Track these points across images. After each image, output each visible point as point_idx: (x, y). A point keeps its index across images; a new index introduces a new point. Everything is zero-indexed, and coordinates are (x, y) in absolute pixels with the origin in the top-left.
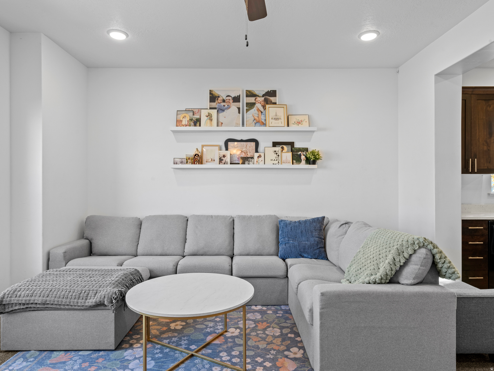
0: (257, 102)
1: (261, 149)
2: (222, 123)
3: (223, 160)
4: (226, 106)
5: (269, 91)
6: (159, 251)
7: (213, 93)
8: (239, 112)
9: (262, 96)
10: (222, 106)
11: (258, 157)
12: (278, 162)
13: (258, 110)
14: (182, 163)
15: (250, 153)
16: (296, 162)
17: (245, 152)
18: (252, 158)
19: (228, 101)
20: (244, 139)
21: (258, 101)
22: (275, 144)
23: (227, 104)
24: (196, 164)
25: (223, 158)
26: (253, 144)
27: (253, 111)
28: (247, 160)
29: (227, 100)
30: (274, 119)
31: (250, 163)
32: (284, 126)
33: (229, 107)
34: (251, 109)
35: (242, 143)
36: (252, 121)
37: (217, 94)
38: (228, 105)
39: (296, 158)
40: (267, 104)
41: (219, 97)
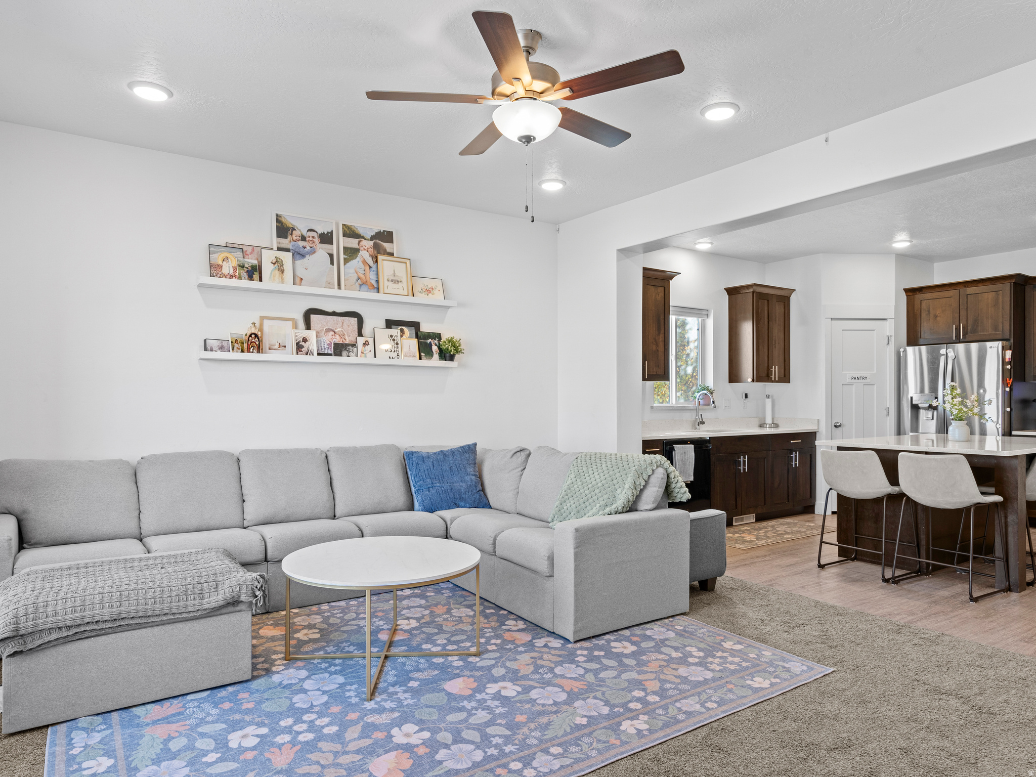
0: (362, 248)
1: (367, 330)
2: (302, 279)
3: (303, 347)
4: (308, 248)
5: (380, 231)
6: (194, 523)
7: (283, 220)
8: (332, 263)
9: (369, 238)
10: (301, 246)
11: (365, 344)
12: (398, 355)
13: (364, 262)
14: (222, 348)
15: (350, 337)
16: (425, 355)
17: (340, 334)
18: (354, 345)
19: (311, 239)
20: (339, 310)
21: (364, 247)
22: (390, 324)
23: (310, 245)
24: (252, 352)
25: (303, 344)
26: (354, 321)
27: (356, 263)
28: (346, 349)
29: (309, 237)
30: (392, 281)
31: (351, 354)
32: (406, 294)
33: (313, 252)
34: (352, 259)
35: (335, 318)
36: (355, 281)
37: (290, 223)
38: (311, 247)
39: (424, 350)
40: (379, 253)
41: (294, 229)
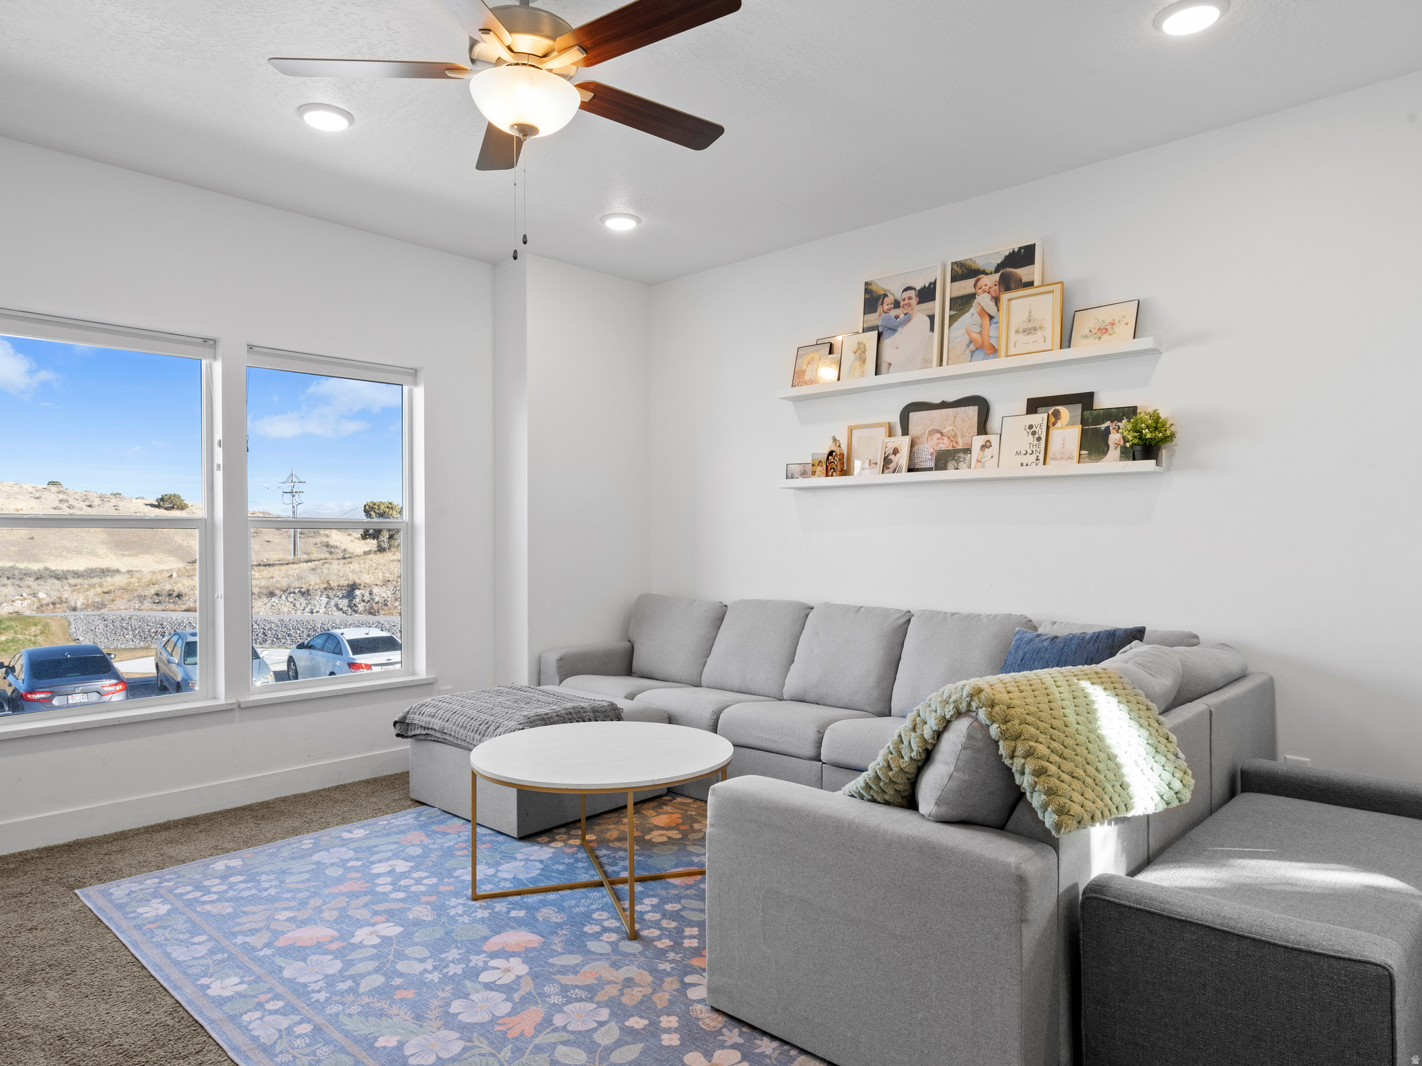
0: (980, 291)
1: (994, 422)
2: (890, 364)
3: (891, 461)
4: (902, 316)
5: (1014, 251)
7: (873, 288)
8: (932, 329)
9: (993, 269)
10: (893, 317)
11: (984, 447)
12: (1037, 459)
13: (983, 312)
14: (804, 474)
15: (965, 439)
16: (1090, 454)
17: (950, 435)
18: (968, 451)
19: (906, 302)
20: (949, 398)
21: (984, 287)
22: (1034, 405)
23: (905, 312)
24: (832, 476)
25: (892, 457)
26: (972, 411)
27: (970, 318)
28: (953, 459)
29: (904, 300)
30: (1024, 331)
31: (961, 464)
32: (1050, 348)
33: (908, 317)
34: (963, 314)
35: (944, 411)
36: (965, 346)
37: (882, 288)
38: (905, 314)
39: (1093, 443)
40: (1008, 289)
41: (885, 295)
